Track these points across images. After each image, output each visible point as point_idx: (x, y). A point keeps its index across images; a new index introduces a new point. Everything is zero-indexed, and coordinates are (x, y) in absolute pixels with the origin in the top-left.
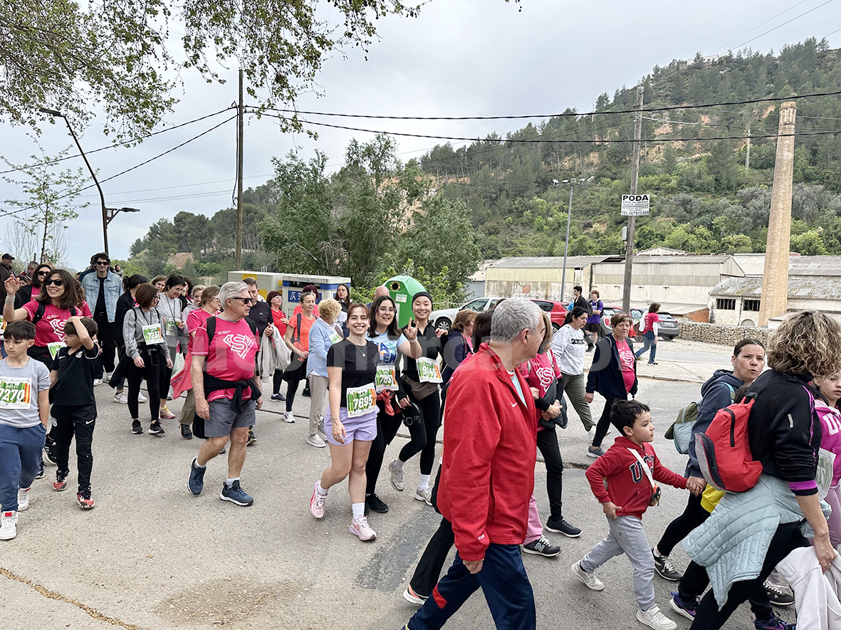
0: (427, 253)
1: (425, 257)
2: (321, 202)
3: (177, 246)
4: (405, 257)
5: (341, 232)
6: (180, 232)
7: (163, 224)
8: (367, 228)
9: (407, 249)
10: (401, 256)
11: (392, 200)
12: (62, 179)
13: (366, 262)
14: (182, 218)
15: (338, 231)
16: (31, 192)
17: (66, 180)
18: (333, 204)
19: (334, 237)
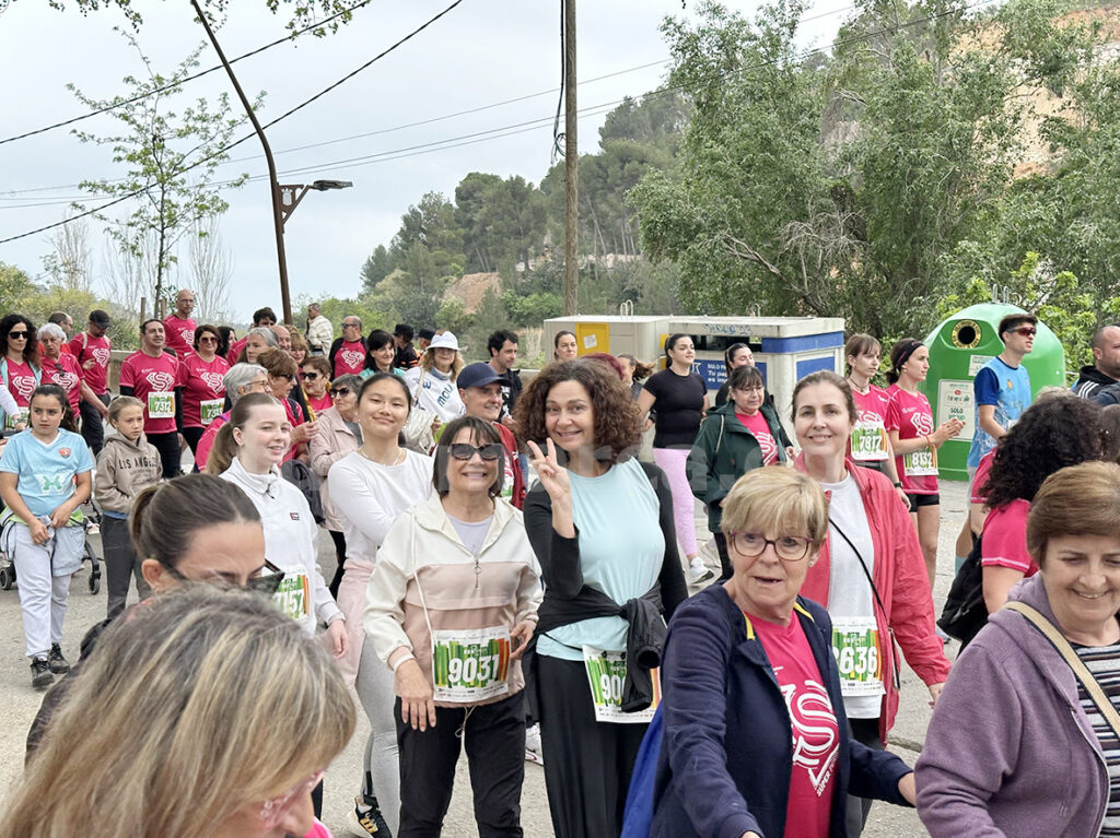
0: (1087, 231)
1: (1083, 243)
2: (788, 118)
3: (463, 257)
4: (1017, 246)
5: (841, 195)
6: (470, 223)
7: (432, 206)
8: (913, 176)
9: (1025, 223)
10: (1008, 245)
11: (983, 92)
12: (191, 123)
13: (912, 268)
14: (473, 189)
15: (834, 191)
16: (131, 158)
17: (199, 125)
18: (819, 122)
19: (822, 208)
